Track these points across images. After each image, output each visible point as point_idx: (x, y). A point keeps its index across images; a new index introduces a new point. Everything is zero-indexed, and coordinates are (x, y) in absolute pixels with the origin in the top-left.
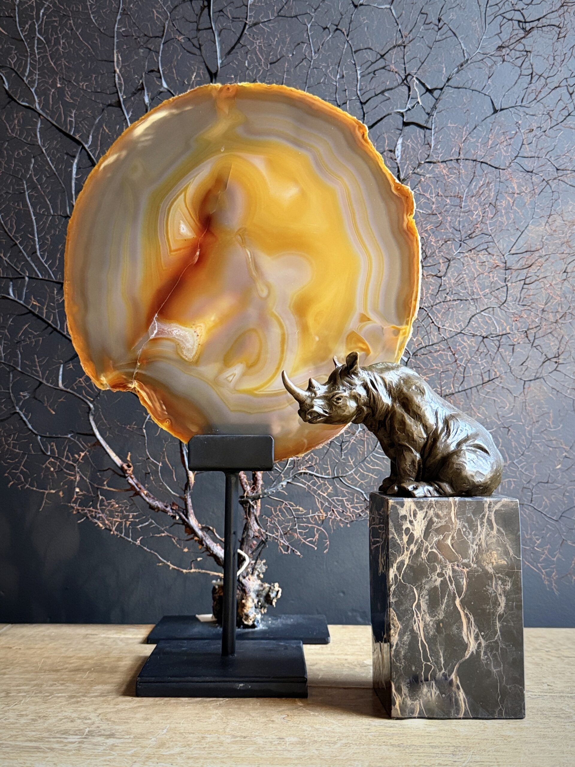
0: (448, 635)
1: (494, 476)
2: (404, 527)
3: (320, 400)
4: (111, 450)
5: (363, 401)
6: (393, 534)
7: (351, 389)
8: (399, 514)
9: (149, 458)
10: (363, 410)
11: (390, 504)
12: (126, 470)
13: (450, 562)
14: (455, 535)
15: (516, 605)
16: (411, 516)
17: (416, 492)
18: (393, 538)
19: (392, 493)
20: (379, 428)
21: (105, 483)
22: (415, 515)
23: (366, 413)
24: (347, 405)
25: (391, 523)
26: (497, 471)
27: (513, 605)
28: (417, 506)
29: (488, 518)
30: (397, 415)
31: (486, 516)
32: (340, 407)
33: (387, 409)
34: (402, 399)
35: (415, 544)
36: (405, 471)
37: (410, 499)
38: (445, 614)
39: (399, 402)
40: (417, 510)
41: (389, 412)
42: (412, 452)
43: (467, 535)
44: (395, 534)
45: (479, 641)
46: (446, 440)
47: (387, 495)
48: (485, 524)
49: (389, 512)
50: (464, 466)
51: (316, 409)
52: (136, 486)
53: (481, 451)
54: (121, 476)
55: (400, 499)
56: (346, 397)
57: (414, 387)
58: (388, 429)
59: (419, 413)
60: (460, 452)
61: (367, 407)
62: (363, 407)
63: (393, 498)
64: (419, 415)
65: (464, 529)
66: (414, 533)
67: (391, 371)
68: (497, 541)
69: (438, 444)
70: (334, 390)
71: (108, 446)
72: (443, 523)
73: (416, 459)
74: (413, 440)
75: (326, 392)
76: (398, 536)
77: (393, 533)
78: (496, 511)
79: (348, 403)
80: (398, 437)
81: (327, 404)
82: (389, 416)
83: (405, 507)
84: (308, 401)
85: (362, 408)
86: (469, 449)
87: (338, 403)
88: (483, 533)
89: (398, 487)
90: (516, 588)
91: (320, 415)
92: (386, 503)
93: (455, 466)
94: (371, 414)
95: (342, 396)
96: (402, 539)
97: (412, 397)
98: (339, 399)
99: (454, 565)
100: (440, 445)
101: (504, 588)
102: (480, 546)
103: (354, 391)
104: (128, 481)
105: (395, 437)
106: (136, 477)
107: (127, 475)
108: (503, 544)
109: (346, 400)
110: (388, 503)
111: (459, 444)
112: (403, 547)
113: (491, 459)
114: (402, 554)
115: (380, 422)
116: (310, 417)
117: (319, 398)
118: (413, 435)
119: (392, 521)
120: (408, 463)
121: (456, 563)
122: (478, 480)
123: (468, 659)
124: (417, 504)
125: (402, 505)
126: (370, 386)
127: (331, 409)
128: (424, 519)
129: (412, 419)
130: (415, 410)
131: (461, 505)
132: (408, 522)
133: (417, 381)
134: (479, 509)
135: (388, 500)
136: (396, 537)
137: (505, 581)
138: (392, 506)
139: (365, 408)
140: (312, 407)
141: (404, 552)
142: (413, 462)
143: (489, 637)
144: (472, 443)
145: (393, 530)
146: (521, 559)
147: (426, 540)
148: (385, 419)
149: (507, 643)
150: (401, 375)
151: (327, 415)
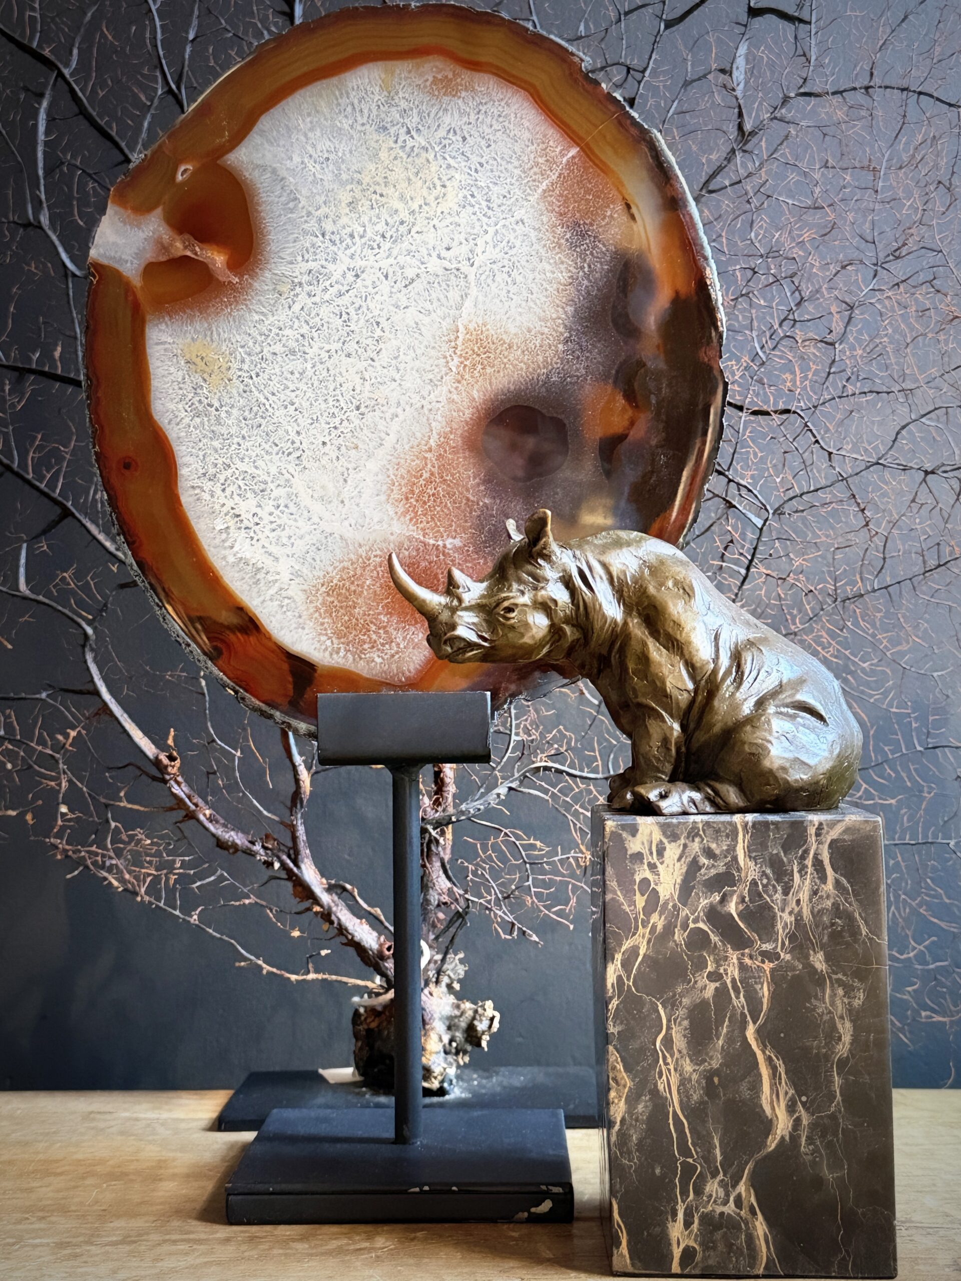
1: (833, 768)
2: (638, 878)
3: (472, 614)
4: (133, 725)
5: (562, 614)
6: (615, 892)
7: (536, 589)
8: (626, 849)
9: (214, 741)
10: (565, 633)
12: (166, 767)
13: (735, 949)
14: (746, 893)
15: (875, 1039)
16: (651, 854)
17: (663, 804)
18: (614, 899)
20: (600, 671)
21: (122, 794)
22: (660, 853)
23: (570, 640)
24: (527, 624)
25: (610, 870)
26: (840, 758)
27: (868, 1040)
28: (665, 833)
29: (815, 857)
30: (634, 642)
31: (812, 852)
32: (512, 627)
33: (613, 629)
34: (644, 609)
35: (661, 913)
36: (649, 760)
37: (651, 820)
38: (724, 1057)
39: (640, 614)
40: (665, 841)
41: (617, 636)
42: (664, 721)
43: (771, 892)
44: (619, 893)
45: (797, 1115)
46: (733, 694)
48: (810, 870)
50: (767, 748)
51: (463, 631)
52: (187, 800)
53: (808, 716)
54: (154, 778)
55: (631, 819)
56: (527, 605)
57: (670, 583)
58: (616, 671)
59: (678, 636)
60: (759, 719)
61: (573, 626)
62: (564, 626)
64: (677, 641)
65: (765, 881)
66: (659, 889)
67: (625, 550)
68: (836, 905)
69: (716, 703)
70: (501, 590)
71: (125, 715)
72: (721, 869)
73: (672, 734)
74: (667, 696)
75: (483, 597)
76: (625, 896)
77: (614, 890)
78: (833, 842)
79: (531, 619)
81: (486, 621)
82: (618, 645)
84: (445, 616)
85: (561, 630)
86: (781, 713)
87: (509, 619)
88: (805, 888)
90: (876, 1004)
91: (470, 645)
93: (747, 748)
94: (582, 641)
95: (517, 605)
96: (632, 903)
97: (666, 602)
98: (509, 609)
99: (743, 955)
100: (721, 705)
101: (850, 1004)
103: (543, 592)
104: (170, 788)
105: (628, 688)
106: (186, 781)
107: (168, 777)
108: (846, 911)
109: (526, 613)
111: (760, 703)
112: (636, 920)
113: (830, 733)
114: (634, 934)
115: (599, 656)
116: (449, 649)
117: (468, 609)
118: (665, 683)
119: (613, 866)
120: (656, 742)
121: (747, 951)
122: (798, 777)
123: (773, 1152)
124: (665, 828)
125: (634, 831)
126: (578, 581)
127: (494, 631)
128: (679, 860)
129: (664, 651)
130: (670, 630)
131: (759, 830)
132: (646, 867)
133: (677, 569)
134: (796, 838)
136: (622, 899)
137: (852, 988)
139: (567, 629)
140: (454, 627)
141: (637, 929)
142: (665, 741)
143: (819, 1106)
144: (789, 700)
145: (615, 884)
147: (685, 905)
148: (609, 652)
149: (856, 1120)
150: (645, 558)
151: (485, 644)
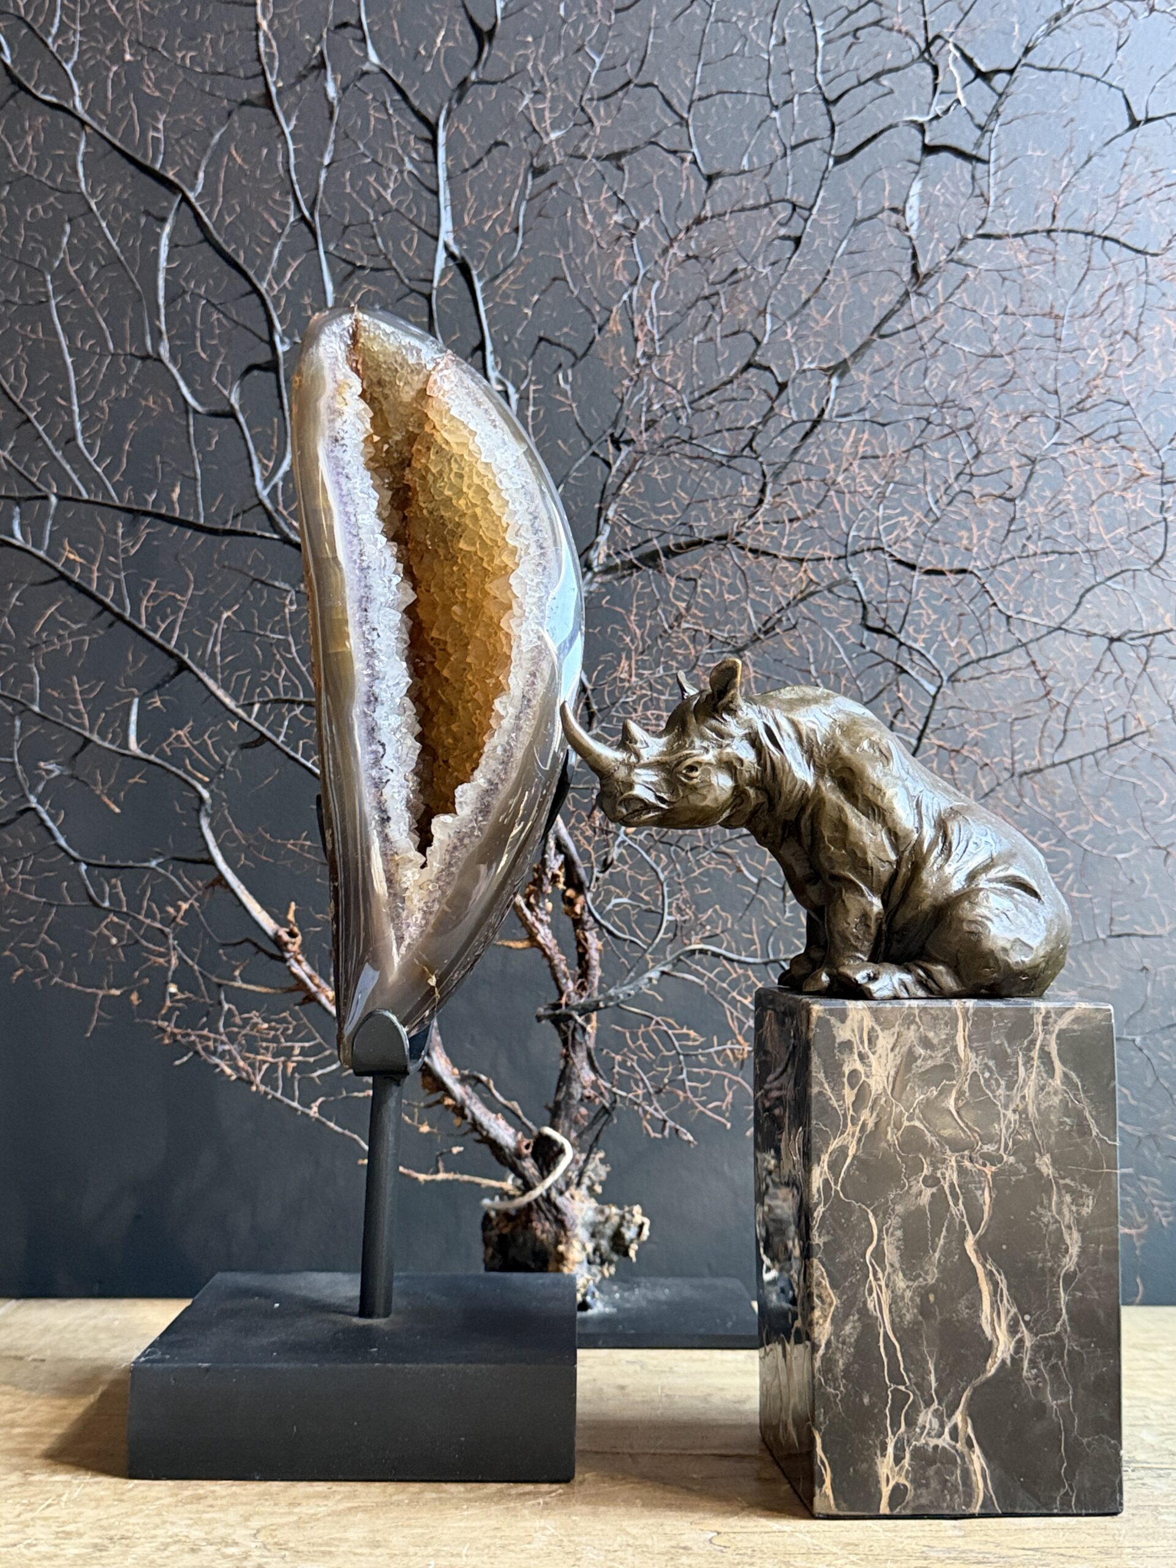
0: (947, 1322)
1: (1052, 950)
2: (847, 1070)
3: (650, 772)
4: (251, 897)
5: (747, 775)
6: (821, 1085)
7: (720, 746)
8: (834, 1037)
10: (749, 797)
11: (814, 1014)
12: (286, 944)
13: (953, 1151)
14: (966, 1087)
15: (1105, 1251)
16: (862, 1042)
17: (873, 987)
18: (820, 1093)
19: (816, 988)
20: (783, 840)
22: (872, 1041)
23: (753, 803)
24: (711, 785)
25: (815, 1060)
26: (1058, 938)
27: (1097, 1252)
28: (877, 1020)
29: (1042, 1049)
30: (828, 807)
31: (1038, 1043)
32: (694, 789)
33: (804, 793)
34: (837, 771)
35: (872, 1109)
36: (845, 939)
37: (861, 1004)
38: (940, 1272)
39: (833, 778)
40: (877, 1028)
41: (808, 800)
42: (863, 895)
43: (994, 1087)
44: (826, 1086)
45: (1019, 1336)
46: (940, 868)
47: (801, 992)
48: (1036, 1063)
49: (811, 1035)
50: (986, 927)
51: (639, 791)
52: (308, 981)
53: (1022, 893)
54: (273, 957)
55: (837, 1004)
56: (710, 764)
57: (865, 744)
58: (807, 841)
59: (879, 803)
60: (976, 895)
61: (757, 788)
62: (748, 788)
63: (823, 1001)
64: (878, 807)
65: (987, 1075)
66: (872, 1082)
67: (814, 707)
68: (1064, 1102)
69: (923, 876)
70: (682, 747)
71: (242, 887)
72: (939, 1061)
73: (872, 910)
74: (865, 866)
75: (662, 753)
76: (833, 1089)
77: (820, 1083)
78: (1062, 1032)
79: (714, 780)
80: (830, 859)
81: (666, 780)
82: (809, 811)
83: (848, 1022)
84: (621, 773)
85: (745, 792)
86: (994, 888)
87: (691, 778)
88: (1031, 1083)
89: (828, 975)
90: (1108, 1214)
91: (647, 807)
92: (804, 1013)
93: (965, 926)
94: (766, 806)
95: (700, 763)
96: (841, 1098)
97: (863, 766)
98: (692, 768)
99: (963, 1157)
100: (929, 879)
101: (1079, 1213)
102: (1023, 1112)
103: (728, 750)
104: (289, 967)
105: (822, 857)
106: (307, 960)
107: (287, 955)
108: (1075, 1108)
109: (709, 772)
110: (809, 1012)
111: (972, 877)
112: (845, 1116)
113: (1046, 911)
114: (843, 1133)
115: (786, 824)
116: (624, 811)
117: (646, 766)
118: (865, 853)
119: (819, 1055)
120: (853, 918)
121: (966, 1152)
122: (1018, 959)
123: (994, 1376)
124: (875, 1013)
125: (843, 1016)
126: (765, 739)
127: (673, 791)
128: (892, 1050)
129: (864, 818)
130: (869, 795)
131: (980, 1020)
132: (856, 1057)
133: (872, 730)
134: (1022, 1027)
135: (808, 1004)
136: (829, 1092)
137: (1081, 1195)
138: (819, 1018)
139: (751, 792)
140: (631, 786)
141: (845, 1126)
142: (865, 917)
143: (1043, 1326)
144: (1001, 874)
145: (821, 1076)
146: (1118, 1143)
147: (899, 1100)
148: (798, 819)
149: (1083, 1340)
150: (836, 716)
151: (664, 806)
